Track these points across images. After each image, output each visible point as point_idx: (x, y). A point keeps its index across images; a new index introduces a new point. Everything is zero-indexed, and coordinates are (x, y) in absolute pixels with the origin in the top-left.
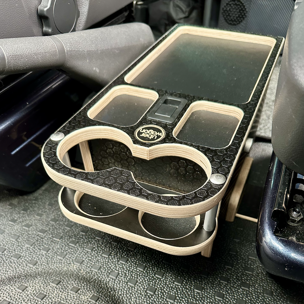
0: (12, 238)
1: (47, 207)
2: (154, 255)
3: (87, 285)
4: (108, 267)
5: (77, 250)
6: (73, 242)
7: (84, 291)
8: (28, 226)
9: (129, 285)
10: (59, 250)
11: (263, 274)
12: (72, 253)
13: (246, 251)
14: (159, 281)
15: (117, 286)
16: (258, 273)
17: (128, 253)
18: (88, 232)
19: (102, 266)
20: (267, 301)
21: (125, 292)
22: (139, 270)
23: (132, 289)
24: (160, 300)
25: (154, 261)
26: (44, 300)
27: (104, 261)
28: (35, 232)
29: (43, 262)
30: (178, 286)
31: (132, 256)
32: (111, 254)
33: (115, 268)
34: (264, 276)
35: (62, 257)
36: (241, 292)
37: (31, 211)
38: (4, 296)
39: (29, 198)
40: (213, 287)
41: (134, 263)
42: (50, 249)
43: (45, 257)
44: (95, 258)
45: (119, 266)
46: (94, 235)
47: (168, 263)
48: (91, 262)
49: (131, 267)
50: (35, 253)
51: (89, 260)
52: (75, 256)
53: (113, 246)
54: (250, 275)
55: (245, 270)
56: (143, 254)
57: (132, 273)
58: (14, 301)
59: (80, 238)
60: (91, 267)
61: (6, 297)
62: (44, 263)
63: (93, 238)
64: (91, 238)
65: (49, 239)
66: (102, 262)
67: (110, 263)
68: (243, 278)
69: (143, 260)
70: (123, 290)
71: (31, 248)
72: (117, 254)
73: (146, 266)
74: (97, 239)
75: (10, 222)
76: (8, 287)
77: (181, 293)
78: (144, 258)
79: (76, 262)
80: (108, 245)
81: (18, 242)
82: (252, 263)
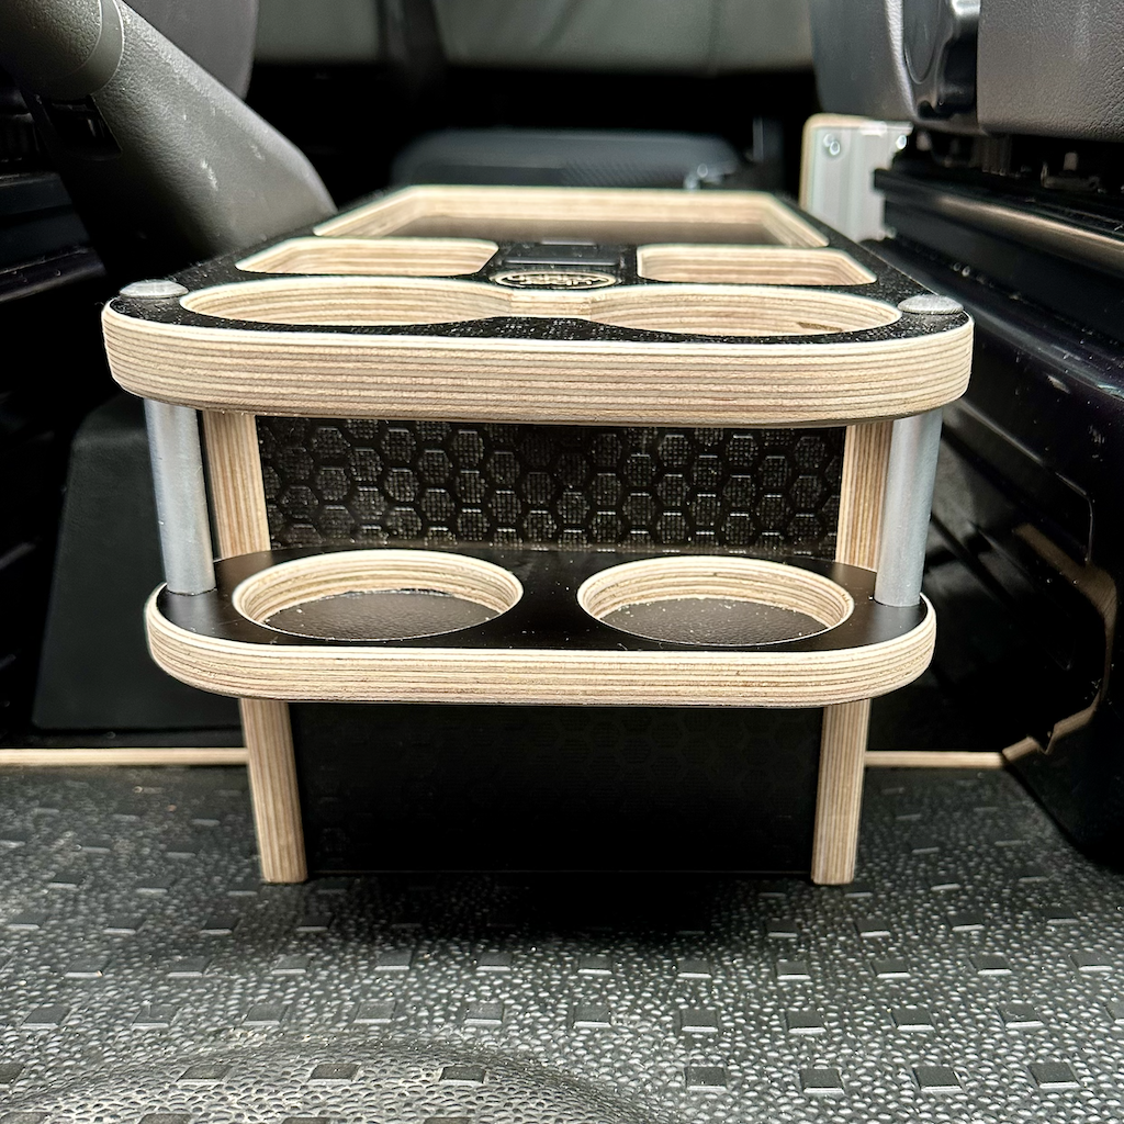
4: (434, 996)
5: (224, 984)
9: (583, 1028)
14: (709, 989)
15: (530, 1045)
19: (402, 1001)
21: (581, 1052)
23: (610, 1038)
24: (764, 1041)
27: (399, 986)
30: (800, 982)
31: (525, 945)
32: (420, 958)
33: (473, 993)
40: (940, 952)
42: (68, 1011)
44: (342, 986)
45: (487, 982)
46: (282, 924)
52: (231, 1002)
53: (407, 935)
64: (275, 937)
66: (393, 991)
67: (435, 984)
70: (566, 1049)
72: (445, 951)
73: (612, 959)
74: (308, 933)
79: (253, 1020)
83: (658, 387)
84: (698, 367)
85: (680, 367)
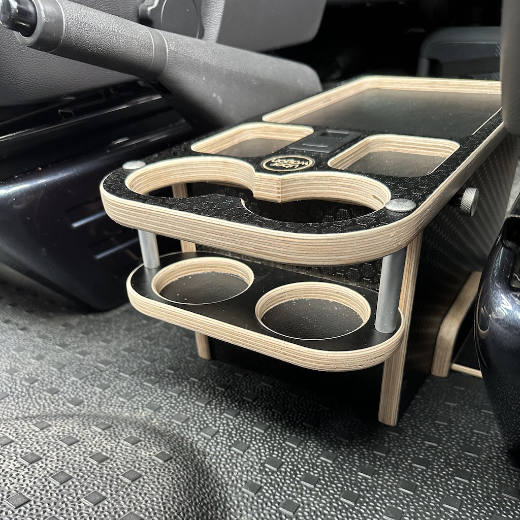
0: (53, 366)
1: (121, 332)
2: (288, 412)
3: (156, 437)
4: (201, 419)
5: (154, 392)
6: (150, 381)
7: (148, 445)
8: (84, 353)
9: (233, 451)
10: (123, 389)
11: (502, 460)
12: (145, 395)
13: (469, 421)
14: (291, 452)
15: (211, 450)
16: (490, 457)
17: (241, 404)
18: (180, 370)
19: (191, 417)
20: (508, 506)
21: (223, 459)
22: (257, 431)
23: (238, 458)
24: (288, 482)
25: (287, 421)
26: (73, 447)
27: (196, 411)
28: (92, 363)
29: (93, 403)
30: (326, 463)
31: (247, 410)
32: (211, 403)
33: (213, 423)
34: (503, 463)
35: (126, 399)
36: (453, 486)
37: (95, 335)
38: (7, 432)
39: (97, 318)
40: (395, 472)
41: (249, 419)
42: (109, 387)
43: (98, 397)
44: (181, 405)
45: (221, 420)
46: (189, 375)
47: (312, 427)
48: (173, 411)
49: (243, 424)
50: (84, 390)
51: (171, 406)
52: (149, 399)
53: (217, 393)
54: (473, 458)
55: (463, 451)
56: (267, 409)
57: (242, 434)
58: (20, 440)
59: (163, 377)
60: (171, 417)
61: (10, 434)
62: (93, 405)
63: (186, 378)
64: (183, 379)
65: (113, 373)
66: (192, 413)
67: (206, 415)
68: (460, 464)
69: (267, 417)
70: (220, 457)
71: (80, 382)
72: (221, 404)
73: (270, 427)
74: (192, 381)
75: (57, 347)
76: (19, 422)
77: (330, 474)
78: (269, 414)
79: (148, 408)
80: (209, 390)
81: (61, 372)
82: (479, 440)
83: (235, 240)
84: (247, 235)
85: (241, 233)
